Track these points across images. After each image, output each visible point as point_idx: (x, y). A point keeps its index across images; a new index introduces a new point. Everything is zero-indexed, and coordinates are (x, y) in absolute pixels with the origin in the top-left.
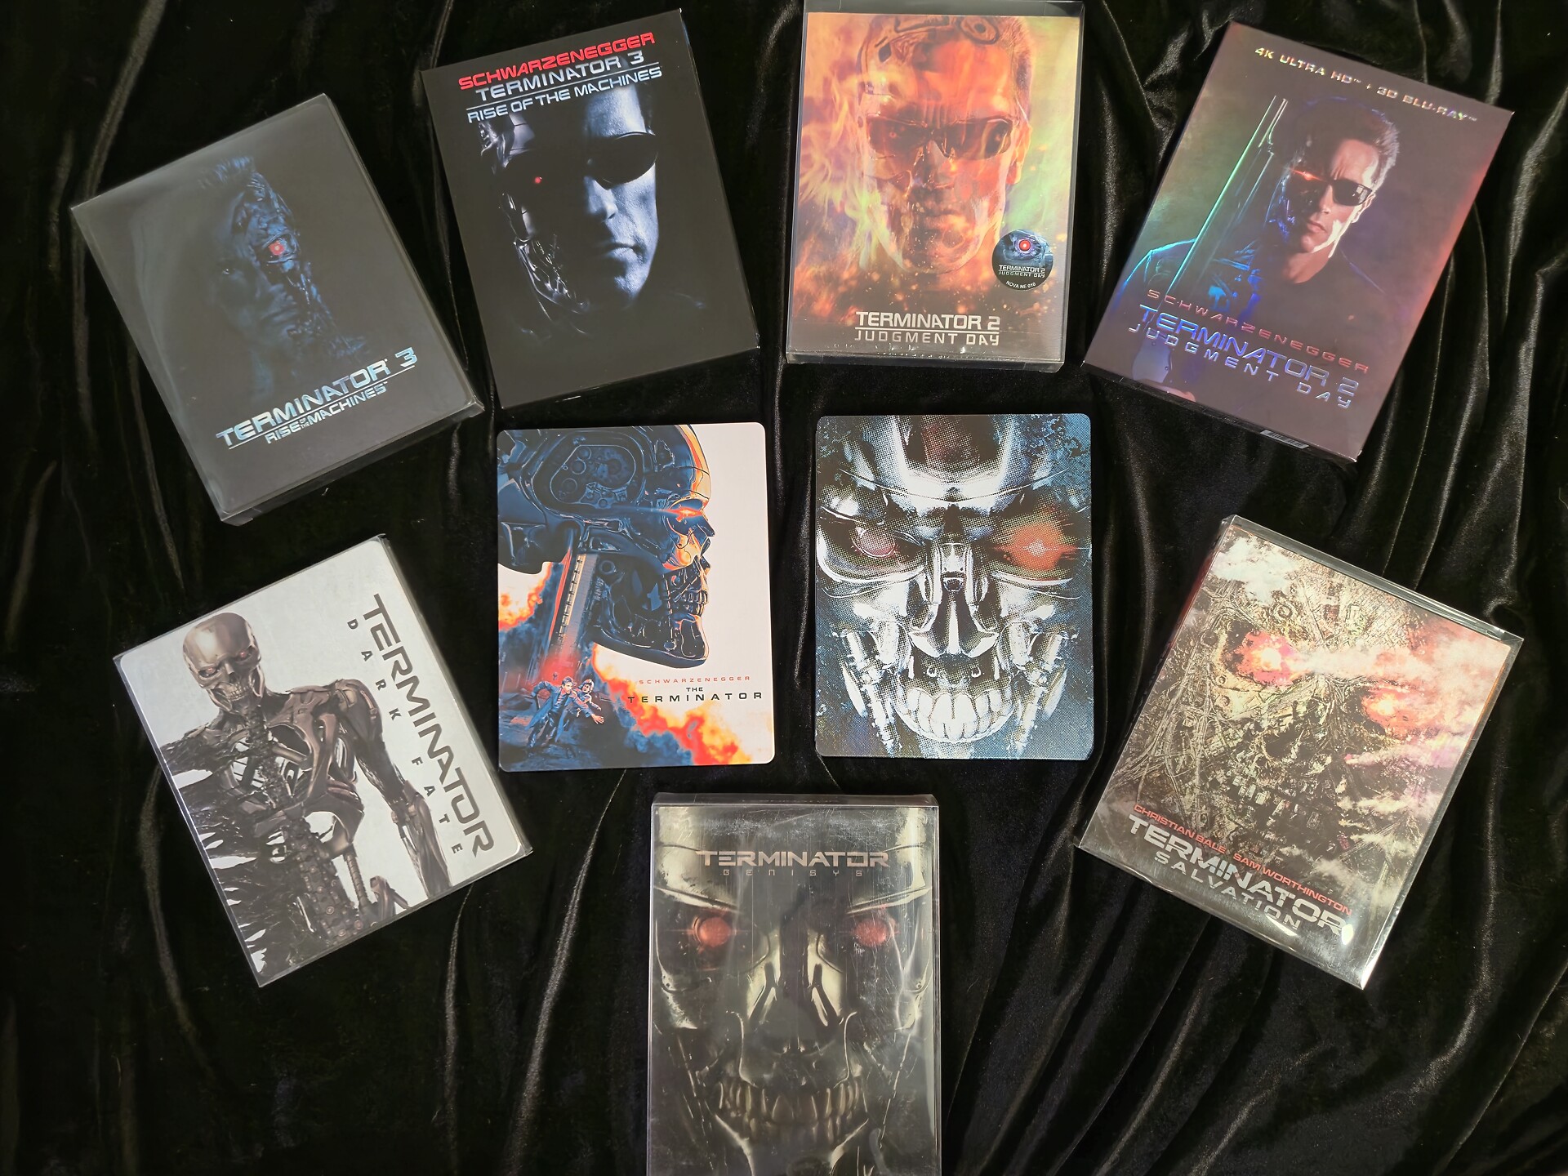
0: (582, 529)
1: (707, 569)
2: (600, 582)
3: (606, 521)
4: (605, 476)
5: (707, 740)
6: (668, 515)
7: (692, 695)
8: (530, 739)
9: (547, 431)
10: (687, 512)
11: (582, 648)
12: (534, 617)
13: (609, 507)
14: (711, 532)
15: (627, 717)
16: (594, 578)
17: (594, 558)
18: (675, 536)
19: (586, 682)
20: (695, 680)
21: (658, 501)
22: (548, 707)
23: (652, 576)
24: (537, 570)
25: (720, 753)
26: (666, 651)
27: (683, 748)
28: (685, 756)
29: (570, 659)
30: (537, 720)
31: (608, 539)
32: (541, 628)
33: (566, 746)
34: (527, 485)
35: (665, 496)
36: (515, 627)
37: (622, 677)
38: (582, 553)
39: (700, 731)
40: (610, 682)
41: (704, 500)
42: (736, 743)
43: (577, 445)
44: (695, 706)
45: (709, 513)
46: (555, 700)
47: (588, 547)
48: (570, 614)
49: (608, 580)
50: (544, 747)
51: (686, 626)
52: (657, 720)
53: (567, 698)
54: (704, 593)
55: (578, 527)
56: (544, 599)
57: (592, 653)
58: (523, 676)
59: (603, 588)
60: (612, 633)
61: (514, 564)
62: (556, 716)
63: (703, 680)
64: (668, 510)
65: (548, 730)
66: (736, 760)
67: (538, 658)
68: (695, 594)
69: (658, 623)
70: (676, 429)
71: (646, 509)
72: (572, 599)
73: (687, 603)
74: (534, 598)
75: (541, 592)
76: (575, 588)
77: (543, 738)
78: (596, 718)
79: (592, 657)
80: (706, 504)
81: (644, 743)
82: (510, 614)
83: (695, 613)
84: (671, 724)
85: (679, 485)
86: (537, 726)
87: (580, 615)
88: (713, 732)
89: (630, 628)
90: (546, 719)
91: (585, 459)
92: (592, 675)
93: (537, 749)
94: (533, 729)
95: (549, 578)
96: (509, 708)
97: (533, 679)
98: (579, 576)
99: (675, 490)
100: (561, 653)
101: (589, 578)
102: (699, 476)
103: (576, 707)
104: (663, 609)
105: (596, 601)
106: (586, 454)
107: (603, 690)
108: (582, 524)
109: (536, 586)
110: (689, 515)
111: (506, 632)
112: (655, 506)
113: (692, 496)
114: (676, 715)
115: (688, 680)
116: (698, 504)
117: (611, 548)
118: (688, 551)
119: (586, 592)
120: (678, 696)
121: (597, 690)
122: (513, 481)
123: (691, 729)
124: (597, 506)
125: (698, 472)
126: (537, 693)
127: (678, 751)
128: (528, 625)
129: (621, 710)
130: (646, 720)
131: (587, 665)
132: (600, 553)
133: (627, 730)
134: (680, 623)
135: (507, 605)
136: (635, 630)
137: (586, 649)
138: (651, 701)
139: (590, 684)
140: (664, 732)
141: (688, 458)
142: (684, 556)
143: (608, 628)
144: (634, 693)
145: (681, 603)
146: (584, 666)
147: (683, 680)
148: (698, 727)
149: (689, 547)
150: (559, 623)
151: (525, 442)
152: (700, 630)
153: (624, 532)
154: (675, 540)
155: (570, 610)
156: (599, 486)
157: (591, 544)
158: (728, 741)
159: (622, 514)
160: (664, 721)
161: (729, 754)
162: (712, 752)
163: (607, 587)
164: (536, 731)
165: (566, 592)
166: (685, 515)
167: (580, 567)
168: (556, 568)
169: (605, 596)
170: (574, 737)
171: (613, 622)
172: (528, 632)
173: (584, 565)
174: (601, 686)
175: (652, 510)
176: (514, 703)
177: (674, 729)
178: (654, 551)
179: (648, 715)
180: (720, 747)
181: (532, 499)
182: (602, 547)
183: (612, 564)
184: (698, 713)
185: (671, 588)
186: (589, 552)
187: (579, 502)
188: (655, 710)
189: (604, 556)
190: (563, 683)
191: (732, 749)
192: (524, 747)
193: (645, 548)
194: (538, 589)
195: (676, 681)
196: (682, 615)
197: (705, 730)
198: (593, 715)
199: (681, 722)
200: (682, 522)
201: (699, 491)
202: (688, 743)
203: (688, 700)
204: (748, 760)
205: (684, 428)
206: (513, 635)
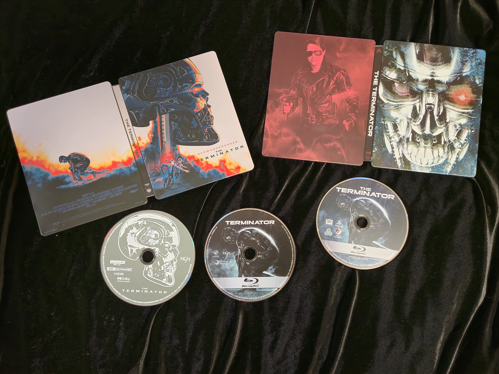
0: (160, 106)
1: (210, 108)
2: (173, 123)
3: (168, 101)
5: (228, 167)
6: (190, 92)
7: (219, 153)
8: (164, 185)
9: (136, 74)
10: (196, 89)
11: (173, 148)
12: (152, 142)
13: (168, 95)
14: (207, 94)
15: (197, 168)
16: (170, 122)
17: (168, 115)
18: (195, 99)
19: (178, 159)
20: (218, 148)
21: (185, 88)
22: (167, 172)
23: (191, 115)
24: (148, 125)
25: (235, 171)
26: (204, 140)
27: (221, 173)
28: (223, 175)
29: (170, 153)
30: (165, 178)
31: (171, 107)
32: (156, 145)
33: (179, 184)
34: (135, 95)
35: (187, 86)
36: (146, 147)
37: (191, 154)
38: (163, 114)
39: (225, 165)
40: (187, 157)
41: (201, 83)
42: (240, 165)
43: (149, 76)
44: (221, 157)
45: (205, 87)
46: (169, 169)
47: (164, 112)
48: (165, 137)
49: (175, 121)
50: (170, 187)
51: (208, 130)
52: (209, 166)
53: (173, 167)
54: (212, 116)
55: (159, 105)
56: (154, 134)
57: (178, 149)
58: (155, 164)
59: (174, 125)
60: (182, 139)
61: (139, 125)
62: (172, 175)
63: (221, 147)
64: (189, 91)
65: (170, 180)
66: (241, 172)
67: (158, 156)
68: (209, 118)
69: (198, 131)
70: (183, 61)
71: (182, 92)
72: (164, 132)
73: (207, 122)
74: (150, 135)
75: (152, 132)
76: (164, 127)
77: (169, 183)
78: (186, 171)
79: (178, 150)
80: (203, 85)
81: (206, 175)
82: (143, 143)
83: (210, 124)
84: (214, 166)
85: (191, 81)
86: (166, 180)
87: (169, 136)
88: (230, 164)
89: (189, 136)
90: (168, 177)
91: (154, 80)
92: (180, 156)
93: (168, 188)
94: (164, 181)
95: (153, 127)
96: (153, 177)
97: (159, 163)
98: (164, 123)
99: (190, 83)
100: (166, 152)
101: (168, 122)
102: (197, 76)
103: (178, 169)
104: (199, 126)
105: (173, 130)
106: (153, 78)
107: (186, 161)
108: (160, 104)
109: (149, 130)
110: (198, 90)
111: (143, 150)
112: (184, 90)
113: (197, 83)
114: (215, 162)
115: (215, 149)
116: (199, 85)
117: (173, 110)
118: (201, 103)
119: (169, 128)
120: (214, 155)
121: (183, 161)
122: (129, 95)
123: (222, 165)
124: (163, 96)
125: (196, 74)
126: (162, 168)
127: (219, 174)
128: (151, 145)
129: (194, 166)
130: (205, 167)
131: (177, 154)
132: (169, 113)
133: (199, 172)
134: (206, 129)
135: (141, 140)
136: (191, 136)
137: (175, 148)
138: (205, 160)
139: (180, 160)
140: (213, 169)
141: (191, 70)
142: (200, 105)
143: (180, 138)
144: (198, 159)
145: (204, 122)
146: (176, 154)
147: (214, 149)
148: (224, 164)
149: (201, 102)
150: (162, 141)
151: (129, 80)
152: (214, 130)
153: (176, 102)
154: (195, 100)
155: (165, 136)
156: (162, 89)
157: (165, 110)
158: (236, 166)
159: (173, 97)
160: (211, 165)
161: (238, 170)
162: (232, 171)
163: (176, 124)
164: (166, 182)
165: (161, 130)
166: (196, 91)
167: (164, 119)
168: (155, 122)
169: (176, 127)
170: (181, 180)
171: (182, 136)
172: (152, 148)
173: (165, 118)
174: (185, 159)
175: (184, 92)
176: (154, 174)
177: (216, 167)
178: (190, 106)
179: (205, 165)
180: (234, 169)
181: (138, 100)
182: (169, 110)
183: (175, 115)
184: (223, 159)
185: (199, 118)
186: (165, 113)
187: (156, 96)
188: (207, 162)
189: (171, 113)
190: (170, 162)
191: (238, 168)
192: (163, 189)
193: (186, 106)
194: (150, 132)
195: (211, 150)
196: (206, 126)
197: (227, 164)
198: (185, 170)
199: (217, 164)
200: (196, 93)
201: (199, 81)
202: (222, 170)
203: (217, 155)
204: (246, 170)
205: (186, 60)
206: (146, 150)
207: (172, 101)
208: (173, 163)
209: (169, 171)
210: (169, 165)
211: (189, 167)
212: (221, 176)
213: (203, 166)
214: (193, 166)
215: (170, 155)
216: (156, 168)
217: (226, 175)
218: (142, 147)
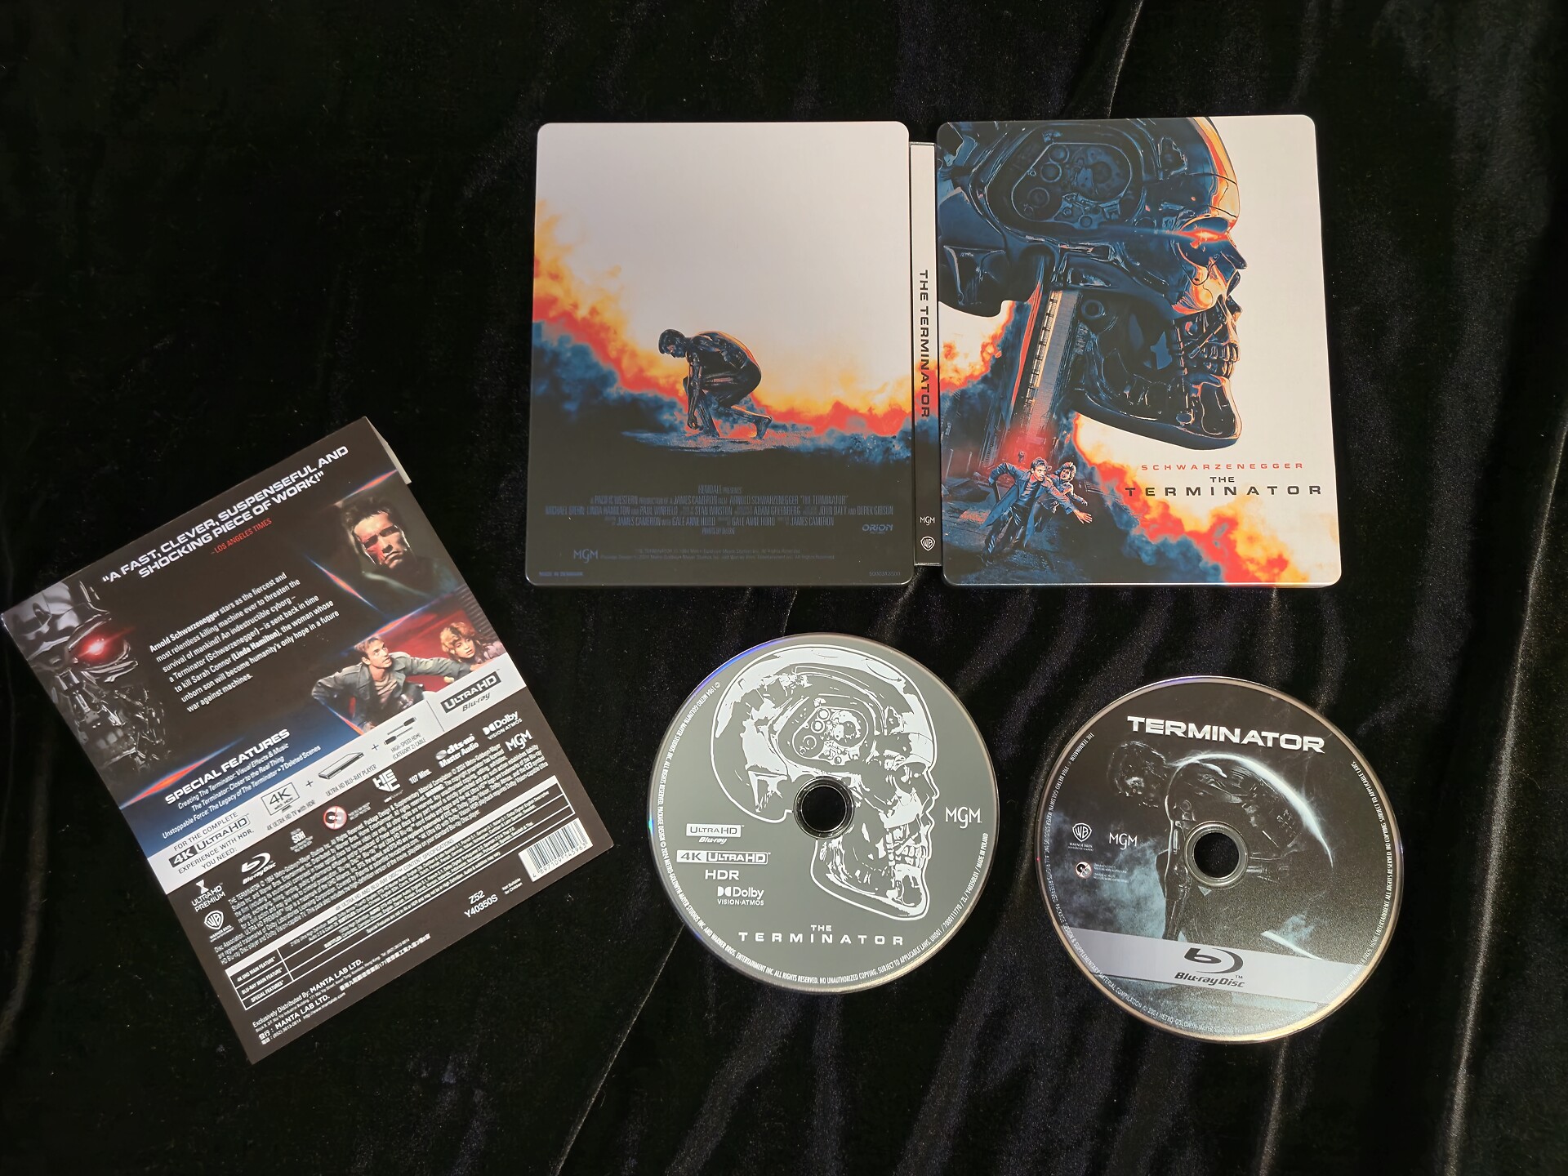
0: (1057, 257)
1: (1237, 314)
2: (1083, 329)
3: (1090, 247)
4: (1089, 184)
5: (1242, 549)
6: (1178, 239)
7: (1219, 487)
8: (988, 541)
9: (1006, 123)
10: (1205, 235)
11: (1059, 419)
12: (990, 376)
13: (1094, 227)
14: (1240, 263)
15: (1125, 517)
16: (1074, 324)
17: (1073, 298)
18: (1189, 268)
19: (1064, 465)
20: (1223, 467)
21: (1164, 220)
22: (1011, 498)
23: (1158, 322)
24: (993, 311)
25: (1262, 569)
26: (1179, 425)
27: (1207, 561)
28: (1212, 571)
29: (1041, 434)
30: (996, 517)
31: (1094, 271)
32: (1000, 390)
33: (1040, 554)
34: (980, 197)
35: (1176, 213)
36: (964, 388)
37: (1117, 461)
38: (1057, 290)
39: (1232, 537)
40: (1099, 466)
41: (1230, 219)
42: (1286, 556)
43: (1049, 143)
44: (1223, 503)
45: (1236, 236)
46: (1021, 490)
47: (1065, 281)
48: (1040, 373)
49: (1095, 327)
50: (1008, 554)
51: (1207, 391)
52: (1168, 521)
53: (1038, 487)
54: (1233, 346)
55: (1052, 254)
56: (1004, 350)
57: (1073, 426)
58: (976, 455)
59: (1087, 338)
60: (1100, 398)
61: (961, 303)
62: (1024, 512)
63: (1234, 467)
64: (1178, 232)
65: (1013, 530)
66: (1286, 581)
67: (996, 431)
68: (1220, 348)
69: (1167, 387)
70: (1189, 124)
71: (1148, 230)
72: (1044, 352)
73: (1208, 360)
74: (990, 349)
75: (999, 342)
76: (1048, 337)
77: (1006, 540)
78: (1081, 516)
79: (1072, 432)
80: (1232, 225)
81: (1150, 552)
82: (956, 371)
83: (1220, 373)
84: (1188, 526)
85: (1193, 199)
86: (997, 525)
87: (1055, 374)
88: (1251, 539)
89: (1127, 392)
90: (1010, 513)
91: (1060, 161)
92: (1074, 456)
93: (998, 556)
94: (991, 527)
95: (1010, 324)
96: (956, 499)
97: (990, 461)
98: (1053, 321)
99: (1188, 205)
100: (1029, 426)
101: (1067, 323)
102: (1222, 188)
103: (1051, 500)
104: (1174, 368)
105: (1078, 356)
106: (1062, 155)
107: (1090, 478)
108: (1057, 249)
109: (992, 333)
110: (1209, 239)
111: (951, 395)
112: (1159, 226)
113: (1214, 214)
114: (1196, 514)
115: (1213, 467)
116: (1221, 224)
117: (1098, 283)
118: (1208, 289)
119: (1063, 342)
120: (1198, 489)
121: (1081, 477)
122: (959, 190)
123: (1218, 534)
124: (1077, 226)
125: (1221, 181)
126: (996, 479)
127: (1200, 565)
128: (981, 386)
129: (1115, 505)
130: (1153, 521)
131: (1066, 443)
132: (1082, 290)
133: (1126, 534)
134: (1199, 387)
135: (952, 358)
136: (1134, 396)
137: (1065, 421)
138: (1160, 495)
139: (1071, 469)
140: (1180, 538)
141: (1206, 161)
142: (1203, 295)
143: (1094, 392)
144: (1135, 483)
145: (1199, 359)
146: (1061, 444)
147: (1206, 467)
148: (1229, 531)
149: (1209, 283)
150: (1025, 384)
151: (976, 137)
152: (1229, 397)
153: (1116, 261)
154: (1190, 273)
155: (1041, 366)
156: (1081, 198)
157: (1069, 277)
158: (1274, 554)
159: (1114, 237)
160: (1178, 523)
161: (1276, 571)
162: (1252, 567)
163: (1093, 336)
164: (996, 531)
165: (1035, 342)
166: (1203, 239)
167: (1054, 308)
168: (1020, 310)
169: (1090, 348)
170: (1051, 542)
171: (1101, 384)
172: (982, 395)
173: (1059, 305)
174: (1087, 472)
175: (1156, 232)
176: (964, 492)
177: (1195, 534)
179: (1154, 514)
180: (1263, 562)
181: (986, 215)
182: (1085, 281)
183: (1100, 303)
184: (1229, 513)
185: (1185, 338)
186: (1066, 288)
187: (1052, 220)
188: (1166, 506)
189: (1087, 294)
190: (1033, 467)
191: (1280, 563)
192: (979, 553)
193: (1148, 284)
194: (994, 338)
195: (1194, 467)
196: (1200, 376)
197: (1238, 536)
198: (1076, 511)
199: (1204, 525)
200: (1200, 249)
201: (1224, 204)
202: (1212, 550)
203: (1213, 494)
204: (1304, 580)
205: (1201, 121)
206: (961, 398)
207: (1103, 252)
208: (1040, 471)
209: (1018, 498)
210: (1023, 473)
211: (1095, 502)
212: (1203, 575)
213: (1148, 517)
214: (1109, 503)
215: (1038, 440)
216: (977, 474)
217: (1222, 575)
218: (950, 384)
